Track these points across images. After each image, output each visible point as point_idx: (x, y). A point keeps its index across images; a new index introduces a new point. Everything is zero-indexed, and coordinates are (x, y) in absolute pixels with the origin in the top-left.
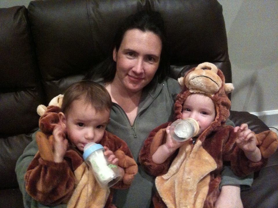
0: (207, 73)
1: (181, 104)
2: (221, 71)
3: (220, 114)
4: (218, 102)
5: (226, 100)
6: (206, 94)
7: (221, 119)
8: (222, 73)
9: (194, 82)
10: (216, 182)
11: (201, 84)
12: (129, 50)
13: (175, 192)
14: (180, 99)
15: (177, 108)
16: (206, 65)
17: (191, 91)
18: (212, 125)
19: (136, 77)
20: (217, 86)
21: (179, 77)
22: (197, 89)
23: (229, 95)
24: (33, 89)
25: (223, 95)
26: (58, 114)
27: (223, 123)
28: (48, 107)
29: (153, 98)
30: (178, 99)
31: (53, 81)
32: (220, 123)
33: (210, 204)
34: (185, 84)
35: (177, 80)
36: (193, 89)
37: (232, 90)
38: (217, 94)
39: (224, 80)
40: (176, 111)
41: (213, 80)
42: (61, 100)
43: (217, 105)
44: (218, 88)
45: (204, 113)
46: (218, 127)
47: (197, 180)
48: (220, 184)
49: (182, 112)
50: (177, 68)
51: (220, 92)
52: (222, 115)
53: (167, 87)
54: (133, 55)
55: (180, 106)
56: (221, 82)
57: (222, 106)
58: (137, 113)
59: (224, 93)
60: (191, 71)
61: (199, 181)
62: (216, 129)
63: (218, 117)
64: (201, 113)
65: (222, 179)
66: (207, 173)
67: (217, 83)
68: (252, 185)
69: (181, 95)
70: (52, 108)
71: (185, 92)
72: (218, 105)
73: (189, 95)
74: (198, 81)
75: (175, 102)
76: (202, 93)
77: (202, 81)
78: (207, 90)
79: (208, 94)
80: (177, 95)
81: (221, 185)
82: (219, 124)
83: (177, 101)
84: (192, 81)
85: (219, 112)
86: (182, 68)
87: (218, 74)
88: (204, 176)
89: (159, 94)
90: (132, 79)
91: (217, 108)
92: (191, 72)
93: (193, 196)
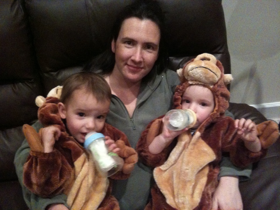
0: (206, 64)
1: (180, 96)
2: (220, 62)
3: (219, 106)
4: (217, 93)
5: (225, 91)
6: (205, 85)
7: (220, 110)
8: (221, 63)
9: (193, 73)
10: (215, 173)
11: (200, 75)
12: (127, 38)
13: (173, 183)
14: (178, 90)
15: (176, 100)
16: (205, 56)
17: (190, 83)
18: (211, 116)
19: (136, 66)
20: (216, 77)
21: (178, 69)
22: (196, 80)
23: (228, 86)
24: (31, 81)
25: (222, 87)
26: (57, 105)
27: (222, 114)
28: (46, 98)
29: (152, 90)
30: (177, 91)
31: (51, 72)
32: (218, 114)
33: (208, 194)
34: (184, 75)
35: (176, 71)
36: (192, 80)
37: (231, 81)
38: (216, 85)
39: (223, 71)
40: (176, 103)
41: (212, 71)
42: (60, 91)
43: (215, 96)
44: (217, 79)
45: (204, 104)
46: (217, 118)
47: (196, 171)
48: (218, 175)
49: (181, 104)
50: (175, 59)
51: (219, 83)
52: (221, 106)
53: (166, 78)
54: (132, 44)
55: (179, 98)
56: (220, 73)
57: (221, 98)
58: (136, 105)
59: (223, 84)
60: (190, 62)
61: (197, 172)
62: (215, 120)
63: (216, 109)
64: (200, 104)
65: (220, 170)
66: (206, 164)
67: (215, 74)
68: (251, 175)
69: (180, 87)
70: (50, 99)
71: (184, 84)
72: (217, 96)
73: (188, 87)
74: (196, 72)
75: (174, 93)
76: (201, 85)
77: (201, 72)
78: (206, 81)
79: (208, 85)
80: (177, 87)
81: (220, 176)
82: (218, 116)
83: (176, 93)
84: (191, 73)
85: (218, 103)
86: (181, 60)
87: (217, 64)
88: (203, 167)
89: (158, 86)
90: (131, 68)
91: (217, 99)
92: (189, 64)
93: (191, 187)
